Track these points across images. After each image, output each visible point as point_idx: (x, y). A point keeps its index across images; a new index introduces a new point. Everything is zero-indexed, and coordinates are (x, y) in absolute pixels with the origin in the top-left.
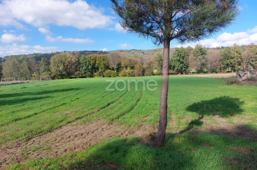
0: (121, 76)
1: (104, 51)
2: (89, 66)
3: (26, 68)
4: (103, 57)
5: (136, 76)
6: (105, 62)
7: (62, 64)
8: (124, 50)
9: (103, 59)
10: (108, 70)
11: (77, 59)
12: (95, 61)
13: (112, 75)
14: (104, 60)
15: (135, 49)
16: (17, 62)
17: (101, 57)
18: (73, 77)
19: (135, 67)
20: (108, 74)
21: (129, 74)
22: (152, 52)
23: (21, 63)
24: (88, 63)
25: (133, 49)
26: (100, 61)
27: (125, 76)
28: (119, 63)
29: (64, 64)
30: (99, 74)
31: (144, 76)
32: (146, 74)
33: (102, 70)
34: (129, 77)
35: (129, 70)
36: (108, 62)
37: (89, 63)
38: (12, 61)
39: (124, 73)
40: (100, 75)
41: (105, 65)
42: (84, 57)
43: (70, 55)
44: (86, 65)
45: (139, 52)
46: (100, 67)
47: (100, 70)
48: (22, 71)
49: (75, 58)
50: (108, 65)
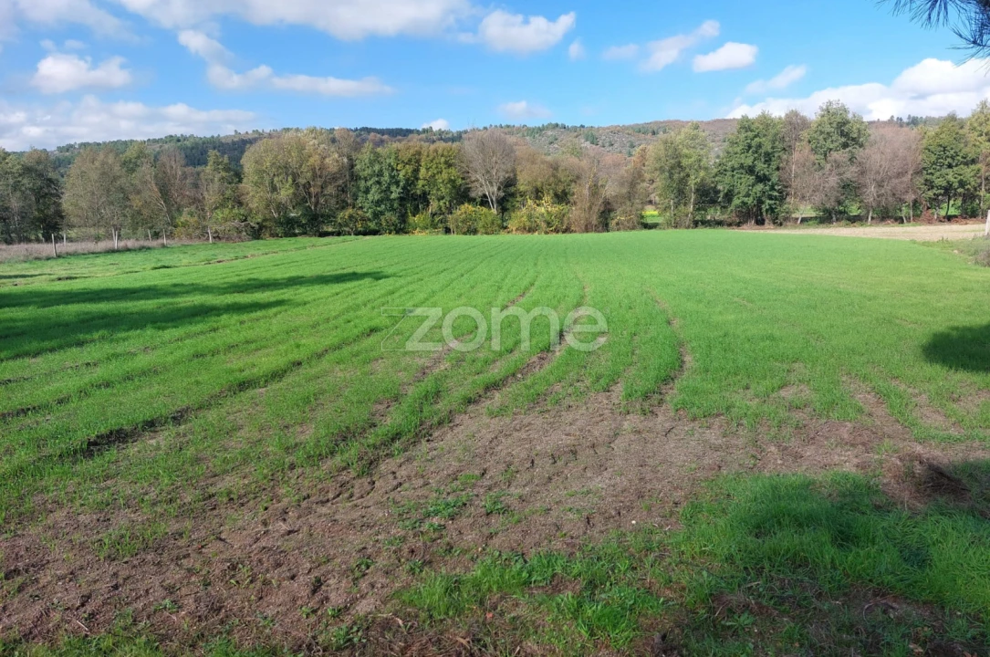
0: (514, 232)
1: (440, 130)
2: (393, 188)
3: (152, 192)
4: (445, 153)
5: (575, 232)
6: (453, 171)
7: (290, 179)
8: (517, 125)
9: (446, 162)
10: (466, 205)
11: (345, 160)
12: (416, 171)
13: (481, 224)
14: (449, 165)
15: (560, 123)
16: (117, 168)
17: (440, 152)
18: (330, 229)
19: (573, 194)
20: (464, 221)
21: (549, 224)
22: (628, 134)
23: (133, 170)
24: (386, 174)
25: (554, 122)
26: (434, 166)
27: (531, 230)
28: (507, 176)
29: (295, 176)
30: (429, 221)
31: (608, 231)
32: (618, 224)
33: (441, 203)
34: (546, 233)
35: (546, 208)
36: (466, 175)
37: (392, 177)
38: (97, 164)
39: (530, 217)
40: (435, 226)
41: (454, 187)
42: (371, 152)
43: (316, 142)
44: (379, 183)
45: (576, 134)
46: (435, 192)
47: (434, 206)
48: (136, 202)
49: (336, 156)
50: (467, 184)
